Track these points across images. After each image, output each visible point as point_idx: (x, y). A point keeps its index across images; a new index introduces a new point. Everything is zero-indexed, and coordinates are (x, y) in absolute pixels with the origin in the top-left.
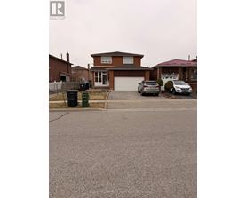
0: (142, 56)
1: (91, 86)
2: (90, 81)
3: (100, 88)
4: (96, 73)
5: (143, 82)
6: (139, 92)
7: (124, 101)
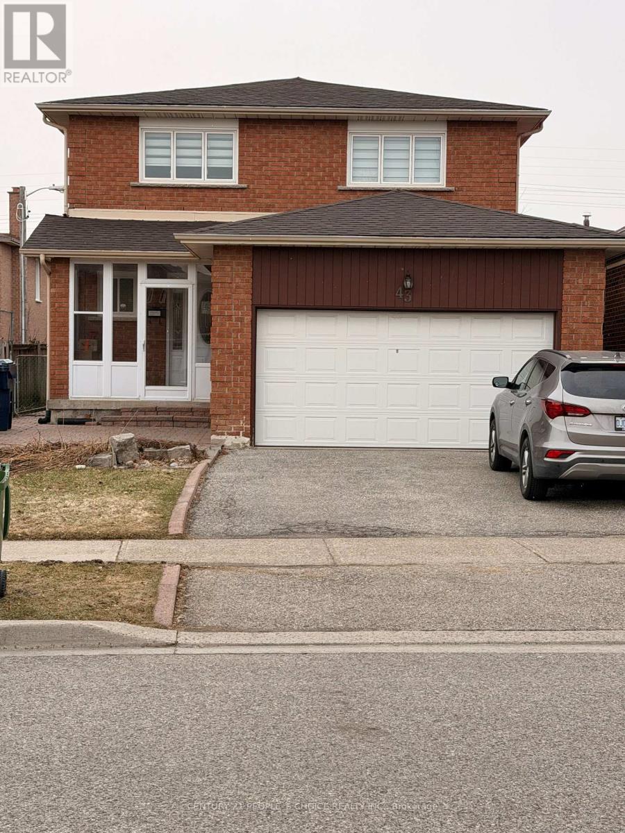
0: (531, 121)
1: (34, 402)
2: (29, 351)
3: (117, 415)
4: (89, 281)
5: (543, 365)
6: (502, 464)
7: (346, 550)
